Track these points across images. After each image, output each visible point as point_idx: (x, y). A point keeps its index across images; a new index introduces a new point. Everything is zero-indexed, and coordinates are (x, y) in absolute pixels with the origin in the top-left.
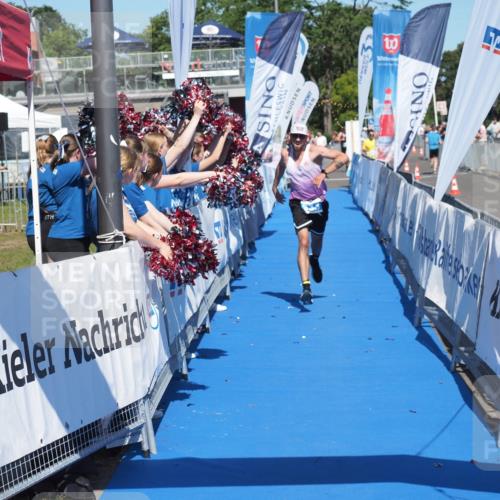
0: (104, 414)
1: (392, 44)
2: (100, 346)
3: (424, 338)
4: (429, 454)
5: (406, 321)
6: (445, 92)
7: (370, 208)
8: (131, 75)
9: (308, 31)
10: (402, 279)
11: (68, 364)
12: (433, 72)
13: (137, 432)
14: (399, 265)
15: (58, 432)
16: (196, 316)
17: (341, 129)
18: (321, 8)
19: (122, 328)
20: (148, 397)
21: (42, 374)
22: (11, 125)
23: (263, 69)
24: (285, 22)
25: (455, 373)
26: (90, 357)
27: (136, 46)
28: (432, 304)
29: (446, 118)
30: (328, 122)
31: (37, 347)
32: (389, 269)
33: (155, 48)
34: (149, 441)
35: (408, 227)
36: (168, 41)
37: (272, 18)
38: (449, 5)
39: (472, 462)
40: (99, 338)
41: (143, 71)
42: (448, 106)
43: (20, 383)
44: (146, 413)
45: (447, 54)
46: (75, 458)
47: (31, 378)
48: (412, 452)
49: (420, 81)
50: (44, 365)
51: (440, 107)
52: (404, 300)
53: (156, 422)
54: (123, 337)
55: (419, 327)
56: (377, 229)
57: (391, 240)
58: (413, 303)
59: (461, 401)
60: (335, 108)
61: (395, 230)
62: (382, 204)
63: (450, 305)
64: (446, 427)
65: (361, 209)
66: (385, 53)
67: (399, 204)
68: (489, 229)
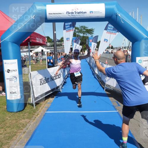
0: (55, 87)
1: (91, 41)
2: (55, 79)
3: (95, 77)
4: (96, 92)
5: (93, 75)
6: (98, 47)
7: (88, 61)
8: (58, 45)
9: (80, 39)
10: (92, 70)
11: (51, 81)
12: (96, 44)
13: (59, 89)
14: (92, 68)
15: (50, 89)
16: (66, 75)
17: (84, 51)
18: (82, 36)
19: (58, 76)
20: (61, 85)
21: (48, 82)
22: (44, 51)
23: (75, 44)
24: (78, 38)
25: (99, 82)
26: (54, 80)
27: (59, 41)
28: (96, 73)
29: (98, 50)
30: (83, 51)
31: (47, 79)
32: (91, 69)
33: (61, 41)
34: (61, 90)
35: (93, 64)
36: (63, 41)
37: (76, 38)
38: (98, 36)
39: (101, 93)
40: (55, 77)
41: (60, 44)
42: (98, 49)
43: (45, 83)
44: (61, 87)
45: (98, 42)
46: (52, 92)
47: (46, 83)
48: (94, 92)
49: (94, 45)
50: (48, 81)
51: (97, 49)
52: (92, 73)
53: (62, 88)
54: (58, 78)
55: (94, 76)
56: (89, 64)
57: (91, 65)
58: (94, 73)
59: (99, 85)
60: (84, 49)
61: (91, 64)
62: (90, 61)
63: (98, 73)
64: (98, 88)
65: (87, 61)
66: (90, 42)
67: (92, 61)
68: (103, 64)
